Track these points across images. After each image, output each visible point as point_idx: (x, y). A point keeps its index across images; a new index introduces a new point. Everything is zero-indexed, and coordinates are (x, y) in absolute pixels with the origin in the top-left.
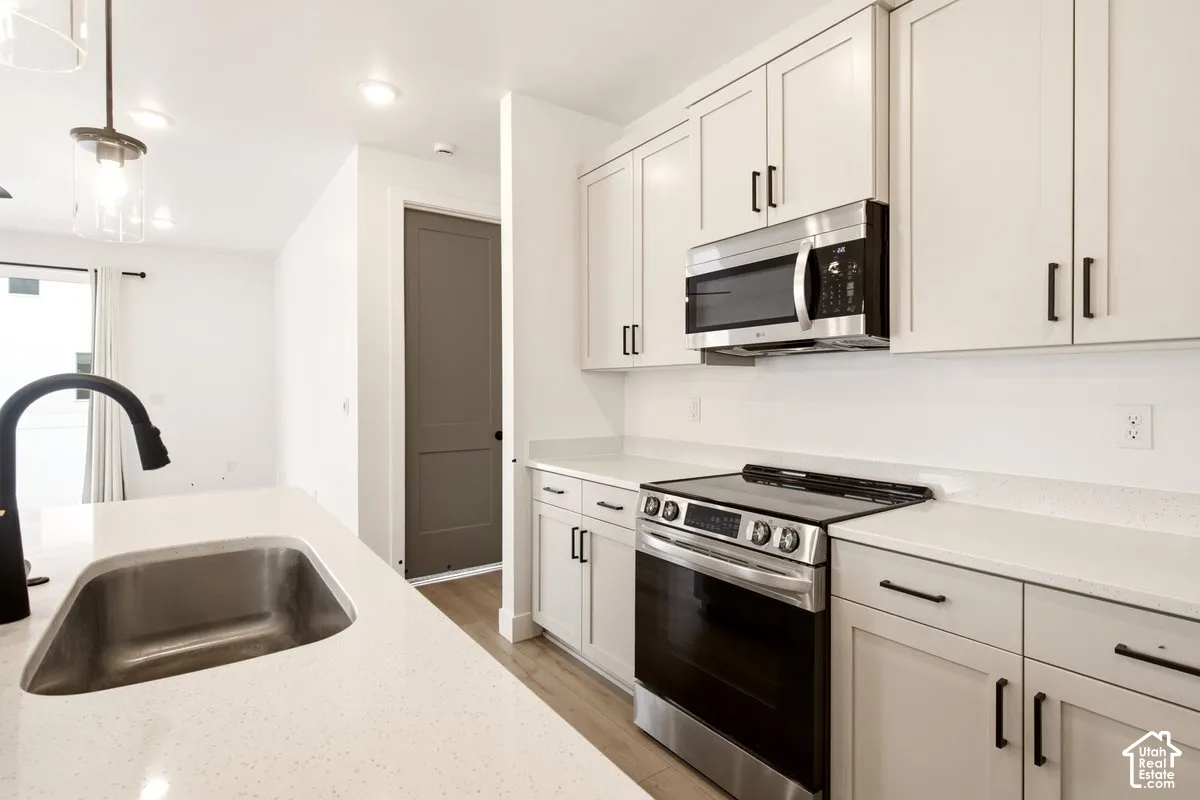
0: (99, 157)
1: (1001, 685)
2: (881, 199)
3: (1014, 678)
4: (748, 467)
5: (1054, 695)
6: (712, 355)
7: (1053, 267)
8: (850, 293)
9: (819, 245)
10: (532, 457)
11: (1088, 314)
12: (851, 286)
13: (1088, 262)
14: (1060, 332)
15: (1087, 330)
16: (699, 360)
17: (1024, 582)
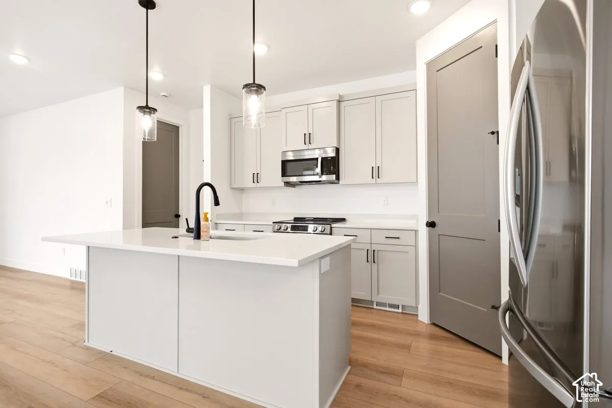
0: (144, 114)
1: (368, 250)
2: (338, 147)
3: (370, 249)
4: (295, 218)
5: (376, 249)
6: (288, 184)
7: (373, 167)
8: (332, 169)
9: (324, 156)
10: (217, 219)
11: (379, 178)
12: (332, 167)
13: (378, 167)
14: (374, 181)
15: (379, 181)
16: (283, 185)
17: (371, 229)
